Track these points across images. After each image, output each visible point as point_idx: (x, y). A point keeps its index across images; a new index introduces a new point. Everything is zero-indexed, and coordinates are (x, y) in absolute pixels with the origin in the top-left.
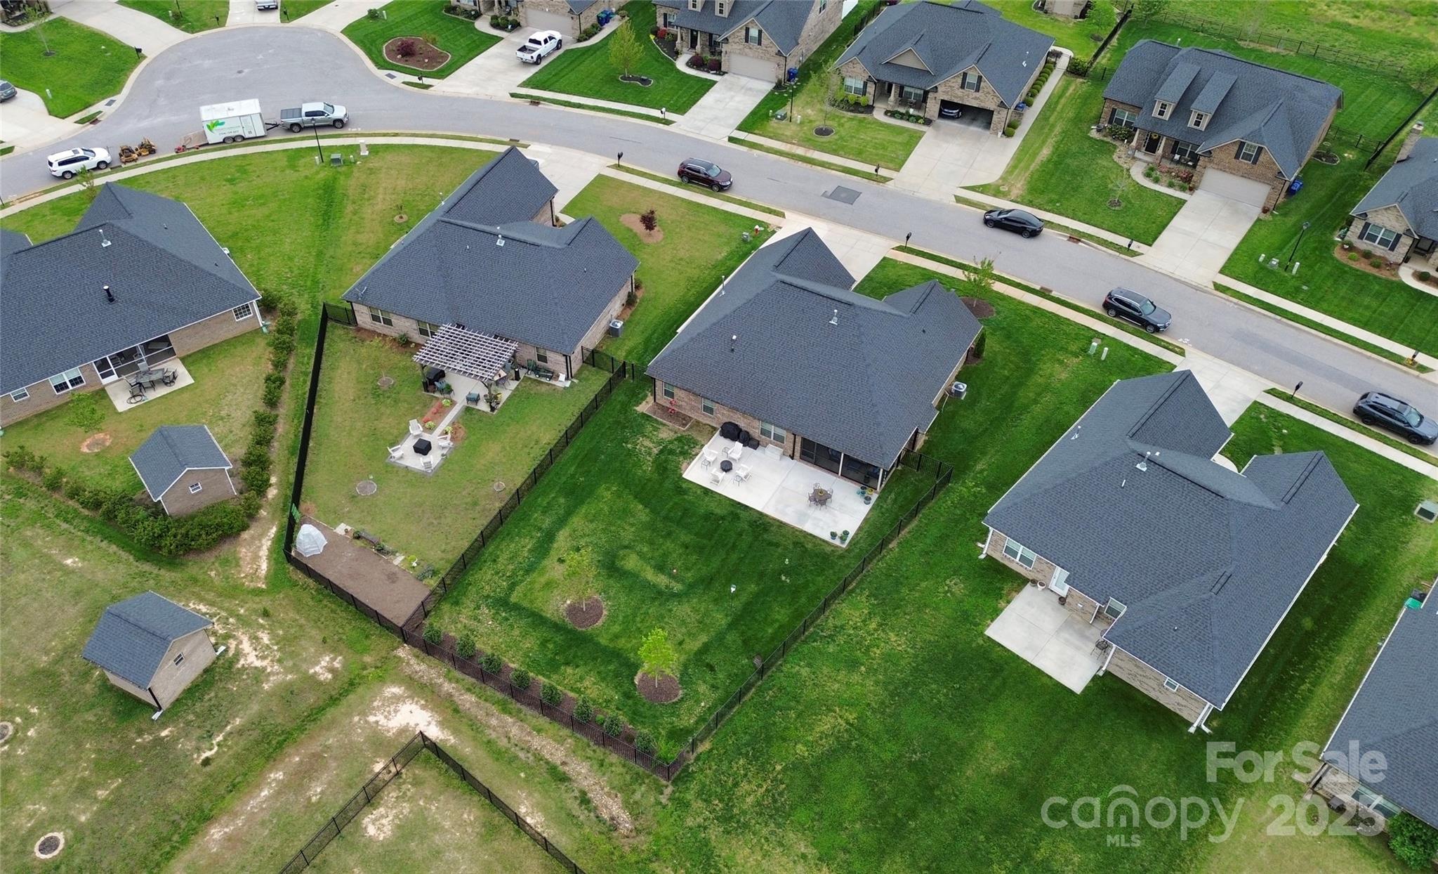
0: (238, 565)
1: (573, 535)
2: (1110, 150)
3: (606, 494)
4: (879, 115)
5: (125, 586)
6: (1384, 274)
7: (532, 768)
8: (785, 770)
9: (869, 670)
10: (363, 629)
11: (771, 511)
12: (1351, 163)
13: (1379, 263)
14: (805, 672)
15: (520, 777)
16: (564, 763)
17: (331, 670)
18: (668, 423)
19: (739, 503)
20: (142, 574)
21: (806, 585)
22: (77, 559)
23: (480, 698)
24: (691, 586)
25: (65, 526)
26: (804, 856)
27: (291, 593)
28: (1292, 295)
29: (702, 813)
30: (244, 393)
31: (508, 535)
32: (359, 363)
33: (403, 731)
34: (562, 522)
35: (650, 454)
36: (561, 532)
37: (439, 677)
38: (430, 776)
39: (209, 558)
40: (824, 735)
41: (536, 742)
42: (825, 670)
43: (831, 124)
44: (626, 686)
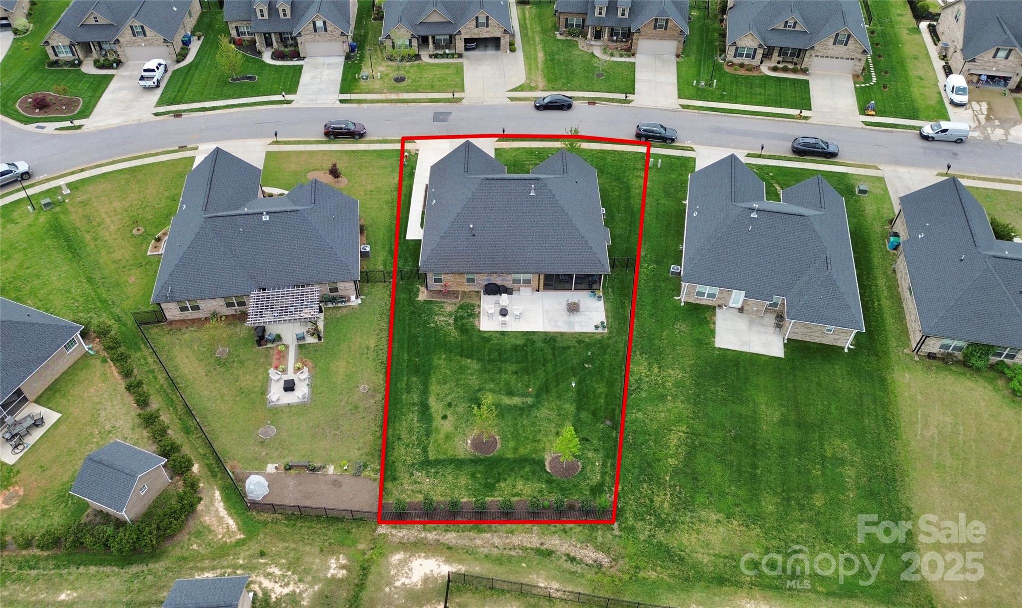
0: (210, 531)
1: (439, 398)
2: (575, 45)
3: (440, 361)
4: (425, 59)
5: (129, 591)
6: (755, 73)
7: (525, 558)
8: (672, 477)
9: (673, 396)
10: (342, 528)
11: (549, 328)
12: (698, 17)
13: (750, 68)
14: (640, 415)
15: (523, 567)
16: (542, 544)
17: (343, 567)
18: (445, 300)
19: (528, 332)
20: (136, 575)
21: (602, 364)
22: (69, 592)
23: (458, 532)
24: (538, 396)
25: (33, 573)
26: (718, 521)
27: (268, 531)
28: (721, 99)
29: (645, 528)
30: (113, 406)
31: (395, 417)
32: (191, 347)
33: (426, 580)
34: (425, 392)
35: (449, 325)
36: (430, 400)
37: (420, 532)
38: (468, 598)
39: (184, 537)
40: (677, 447)
41: (516, 540)
42: (650, 408)
43: (402, 73)
44: (544, 476)
